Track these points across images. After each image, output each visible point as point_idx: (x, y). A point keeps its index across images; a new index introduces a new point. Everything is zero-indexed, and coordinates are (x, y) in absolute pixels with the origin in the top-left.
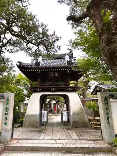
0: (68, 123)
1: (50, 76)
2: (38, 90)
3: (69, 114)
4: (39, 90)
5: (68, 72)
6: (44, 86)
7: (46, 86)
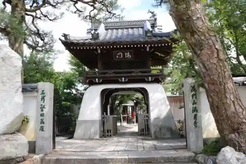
0: (147, 132)
1: (117, 57)
2: (97, 82)
3: (149, 118)
4: (98, 80)
5: (148, 50)
6: (107, 75)
7: (110, 74)
